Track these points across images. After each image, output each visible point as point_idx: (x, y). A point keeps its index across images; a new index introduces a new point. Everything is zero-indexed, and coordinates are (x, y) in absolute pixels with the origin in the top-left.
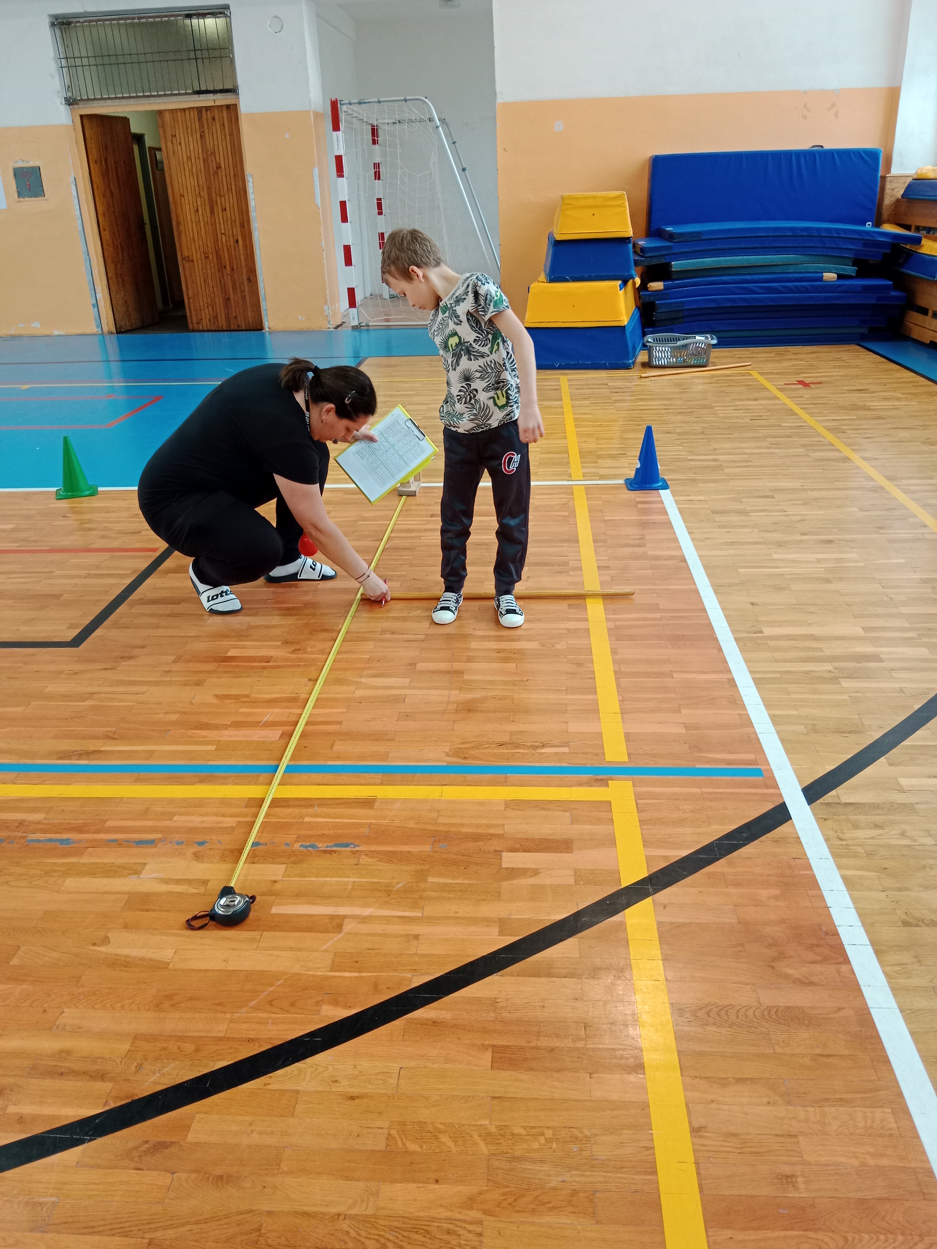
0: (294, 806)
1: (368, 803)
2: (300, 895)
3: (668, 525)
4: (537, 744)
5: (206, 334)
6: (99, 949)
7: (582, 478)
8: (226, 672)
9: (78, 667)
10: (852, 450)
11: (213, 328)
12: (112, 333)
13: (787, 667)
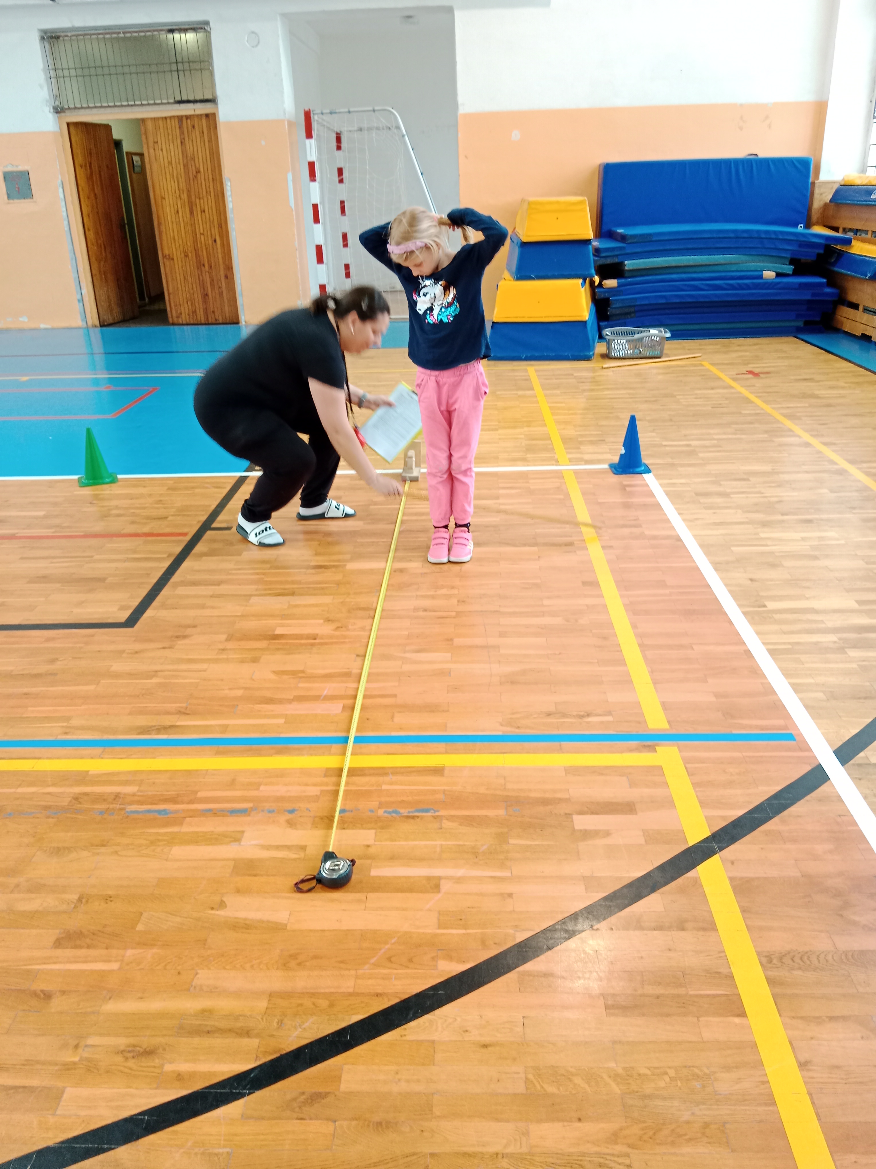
0: (370, 775)
1: (438, 771)
2: (393, 858)
3: (657, 506)
4: (582, 713)
5: (185, 327)
6: (218, 912)
7: (569, 463)
8: (278, 649)
9: (138, 646)
10: (812, 435)
11: (192, 322)
12: (96, 326)
13: (796, 638)
